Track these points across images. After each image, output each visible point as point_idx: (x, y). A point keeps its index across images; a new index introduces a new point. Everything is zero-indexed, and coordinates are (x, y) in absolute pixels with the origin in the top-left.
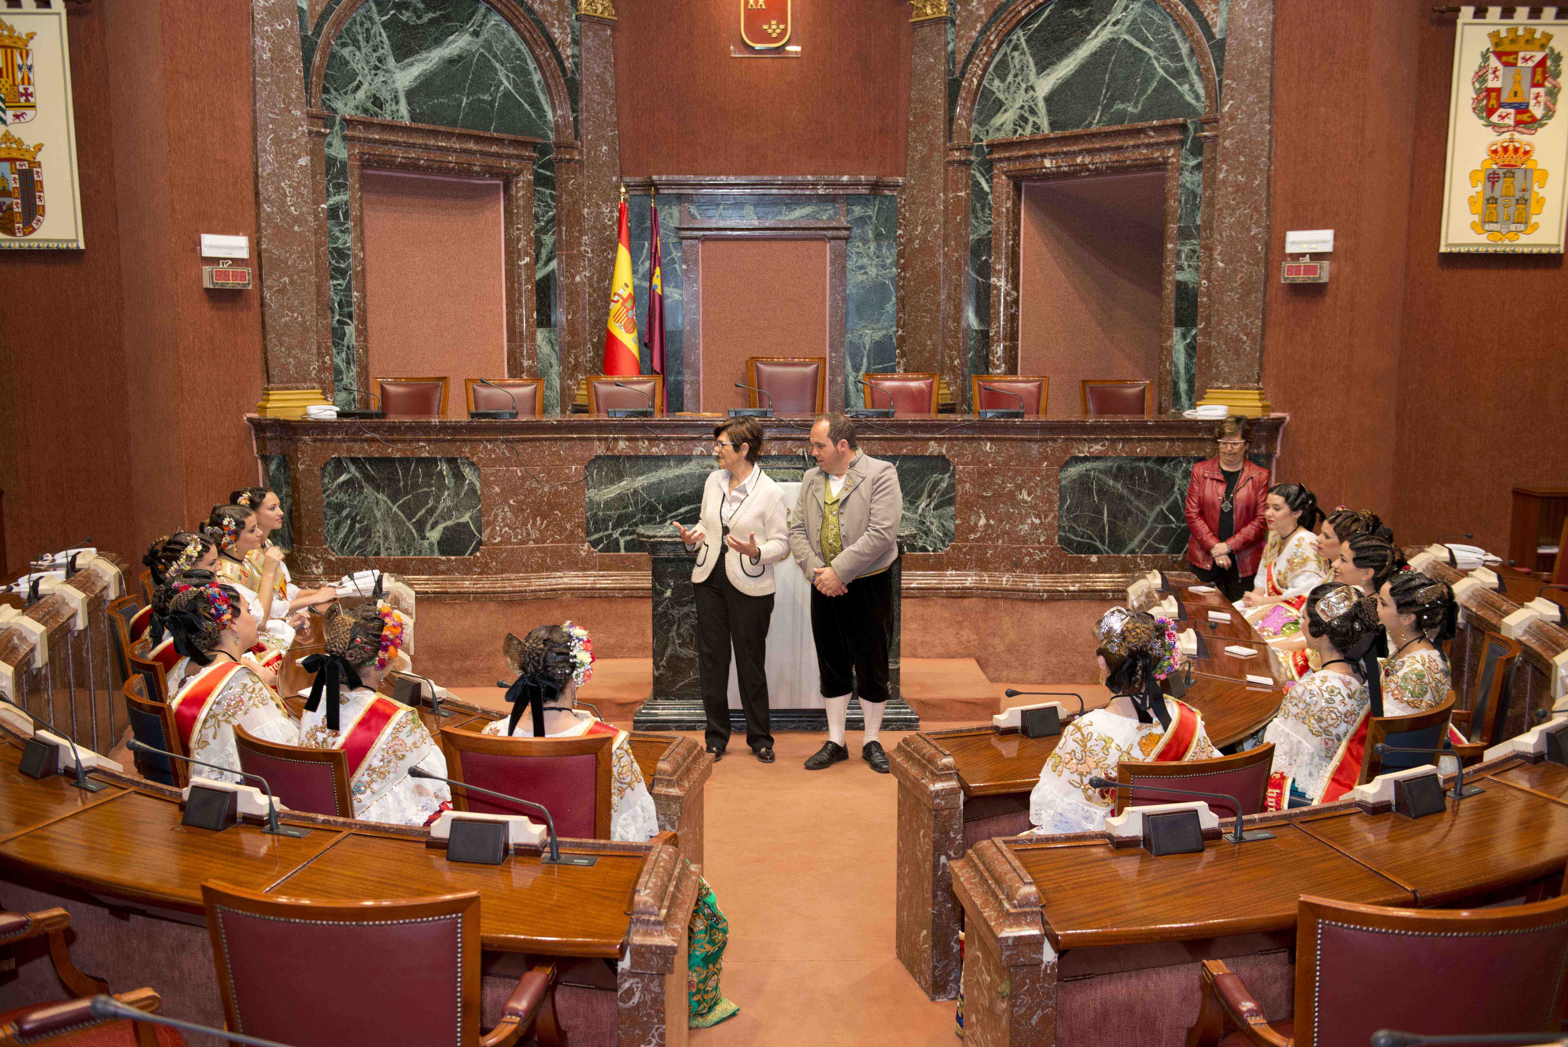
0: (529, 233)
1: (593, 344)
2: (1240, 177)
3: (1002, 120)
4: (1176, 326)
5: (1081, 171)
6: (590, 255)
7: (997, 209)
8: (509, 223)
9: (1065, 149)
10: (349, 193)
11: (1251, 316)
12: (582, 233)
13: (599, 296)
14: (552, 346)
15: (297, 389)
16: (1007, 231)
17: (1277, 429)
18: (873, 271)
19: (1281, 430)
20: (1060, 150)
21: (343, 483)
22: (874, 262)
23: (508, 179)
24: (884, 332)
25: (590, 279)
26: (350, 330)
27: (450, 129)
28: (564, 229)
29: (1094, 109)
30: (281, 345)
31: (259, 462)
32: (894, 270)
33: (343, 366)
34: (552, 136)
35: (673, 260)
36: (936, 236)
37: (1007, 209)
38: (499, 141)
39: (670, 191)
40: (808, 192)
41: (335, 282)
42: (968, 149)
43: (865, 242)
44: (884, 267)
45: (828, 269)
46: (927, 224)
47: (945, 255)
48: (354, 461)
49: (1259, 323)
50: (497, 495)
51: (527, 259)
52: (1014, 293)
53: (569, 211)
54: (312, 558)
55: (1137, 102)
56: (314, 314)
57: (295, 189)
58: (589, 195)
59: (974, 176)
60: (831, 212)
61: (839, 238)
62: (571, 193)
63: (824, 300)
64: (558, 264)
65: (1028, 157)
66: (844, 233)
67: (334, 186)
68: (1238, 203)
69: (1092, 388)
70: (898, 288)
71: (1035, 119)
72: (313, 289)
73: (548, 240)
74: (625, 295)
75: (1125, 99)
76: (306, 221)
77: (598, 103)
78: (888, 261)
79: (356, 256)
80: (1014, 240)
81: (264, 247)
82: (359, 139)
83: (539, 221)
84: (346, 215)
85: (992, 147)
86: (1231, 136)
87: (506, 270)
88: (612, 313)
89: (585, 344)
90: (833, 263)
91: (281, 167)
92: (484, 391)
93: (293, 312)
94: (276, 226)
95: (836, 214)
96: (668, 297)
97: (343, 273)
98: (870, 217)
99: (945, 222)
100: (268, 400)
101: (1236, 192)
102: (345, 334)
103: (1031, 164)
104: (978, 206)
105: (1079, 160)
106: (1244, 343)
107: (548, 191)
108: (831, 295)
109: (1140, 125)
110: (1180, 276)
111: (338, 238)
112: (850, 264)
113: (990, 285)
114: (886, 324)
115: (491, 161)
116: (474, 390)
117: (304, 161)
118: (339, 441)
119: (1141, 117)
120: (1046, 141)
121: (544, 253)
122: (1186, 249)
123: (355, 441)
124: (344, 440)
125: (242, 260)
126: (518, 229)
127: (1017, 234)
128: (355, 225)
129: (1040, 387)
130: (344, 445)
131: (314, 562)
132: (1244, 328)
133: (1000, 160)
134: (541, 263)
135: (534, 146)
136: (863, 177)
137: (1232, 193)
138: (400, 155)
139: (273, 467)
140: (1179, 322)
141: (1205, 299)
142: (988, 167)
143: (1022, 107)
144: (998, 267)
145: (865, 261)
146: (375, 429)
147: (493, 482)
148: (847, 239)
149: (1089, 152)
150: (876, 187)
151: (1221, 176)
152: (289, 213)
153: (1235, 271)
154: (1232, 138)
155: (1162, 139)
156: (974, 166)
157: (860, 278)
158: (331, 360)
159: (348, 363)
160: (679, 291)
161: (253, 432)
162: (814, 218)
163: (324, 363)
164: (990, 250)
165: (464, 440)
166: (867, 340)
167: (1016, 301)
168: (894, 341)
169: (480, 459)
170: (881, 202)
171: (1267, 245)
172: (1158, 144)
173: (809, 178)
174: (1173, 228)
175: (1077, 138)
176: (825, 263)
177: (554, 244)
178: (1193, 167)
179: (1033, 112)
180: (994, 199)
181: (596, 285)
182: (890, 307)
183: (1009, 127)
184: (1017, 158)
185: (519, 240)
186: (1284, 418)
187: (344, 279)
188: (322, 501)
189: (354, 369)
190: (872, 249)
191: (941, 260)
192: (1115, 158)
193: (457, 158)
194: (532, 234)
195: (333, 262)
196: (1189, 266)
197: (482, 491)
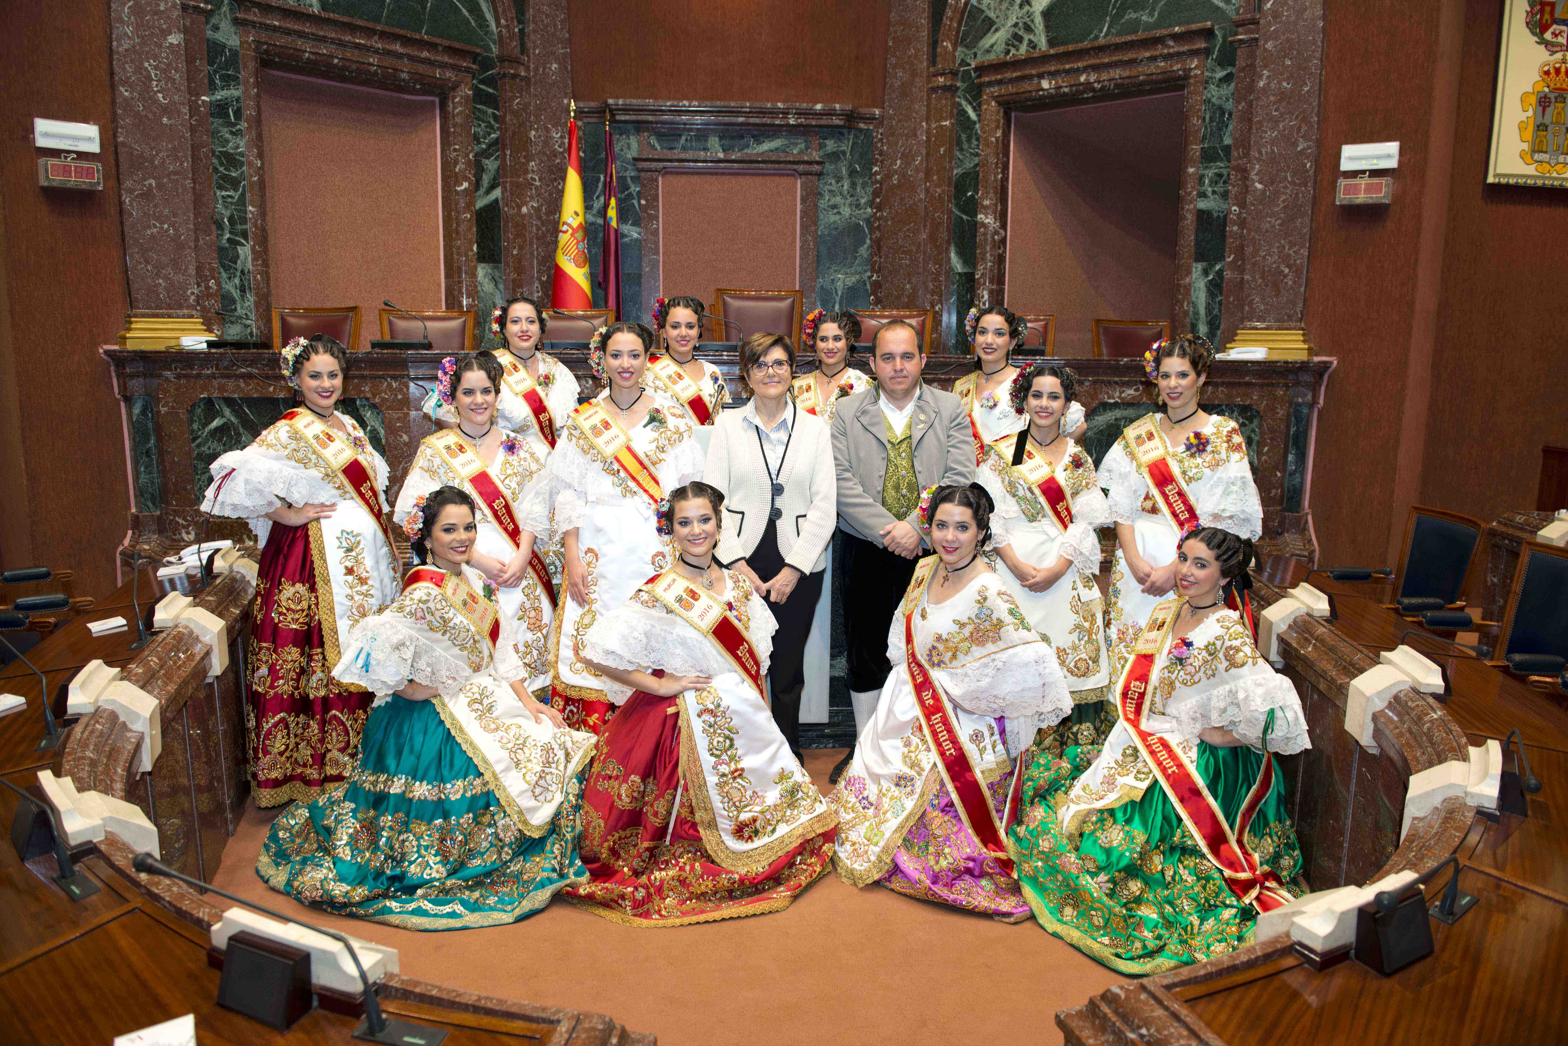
0: (468, 155)
1: (542, 283)
2: (1285, 84)
3: (993, 40)
4: (1197, 260)
5: (1084, 92)
6: (538, 183)
7: (986, 139)
8: (445, 144)
9: (1067, 67)
10: (241, 88)
11: (1295, 245)
12: (529, 158)
13: (548, 231)
14: (496, 285)
15: (170, 317)
16: (997, 163)
17: (1321, 375)
18: (846, 211)
19: (1326, 377)
20: (1060, 67)
21: (216, 429)
22: (848, 202)
23: (443, 92)
24: (858, 277)
25: (538, 210)
26: (245, 252)
27: (370, 25)
28: (508, 152)
29: (1102, 21)
30: (147, 262)
31: (122, 404)
32: (869, 210)
33: (236, 294)
34: (495, 49)
35: (630, 195)
36: (917, 170)
37: (997, 139)
38: (431, 46)
39: (627, 118)
40: (777, 122)
41: (224, 193)
42: (954, 74)
43: (839, 179)
44: (858, 206)
45: (799, 207)
46: (907, 158)
47: (927, 191)
48: (229, 402)
49: (1305, 252)
50: (406, 444)
51: (465, 185)
52: (1002, 232)
53: (514, 133)
54: (181, 521)
55: (1153, 10)
56: (191, 226)
57: (163, 71)
58: (537, 116)
59: (960, 105)
60: (803, 146)
61: (811, 174)
62: (516, 114)
63: (794, 242)
64: (503, 193)
65: (1023, 78)
66: (816, 168)
67: (222, 78)
68: (1282, 114)
69: (1105, 328)
70: (872, 230)
71: (1031, 37)
72: (189, 197)
73: (491, 165)
74: (575, 224)
75: (1138, 6)
76: (179, 112)
77: (547, 16)
78: (863, 201)
79: (250, 164)
80: (1003, 173)
81: (121, 139)
82: (253, 24)
83: (479, 143)
84: (238, 113)
85: (981, 69)
86: (1274, 36)
87: (443, 197)
88: (561, 244)
89: (532, 284)
90: (804, 200)
91: (143, 44)
92: (401, 324)
93: (162, 223)
94: (137, 114)
95: (807, 148)
96: (626, 236)
97: (235, 183)
98: (844, 153)
99: (928, 154)
100: (129, 329)
101: (1280, 101)
102: (238, 257)
103: (1026, 86)
104: (964, 137)
105: (1083, 79)
106: (1285, 276)
107: (490, 111)
108: (802, 235)
109: (1158, 33)
110: (1202, 205)
111: (228, 141)
112: (822, 204)
113: (976, 223)
114: (860, 269)
115: (422, 69)
116: (390, 323)
117: (174, 39)
118: (208, 376)
119: (1157, 25)
120: (1045, 59)
121: (486, 180)
122: (1210, 173)
123: (228, 377)
124: (213, 376)
125: (94, 154)
126: (455, 150)
127: (1006, 167)
128: (249, 127)
129: (1045, 327)
130: (215, 383)
131: (184, 527)
132: (1285, 259)
133: (990, 84)
134: (482, 190)
135: (475, 57)
136: (837, 106)
137: (1274, 103)
138: (308, 50)
139: (136, 410)
140: (1200, 257)
141: (1235, 228)
142: (975, 94)
143: (1016, 25)
144: (987, 202)
145: (838, 199)
146: (253, 363)
147: (400, 429)
148: (820, 175)
149: (1096, 68)
150: (851, 117)
151: (1261, 84)
152: (156, 101)
153: (1277, 193)
154: (1276, 39)
155: (1185, 48)
156: (959, 93)
157: (833, 218)
158: (218, 284)
159: (243, 290)
160: (638, 229)
161: (112, 368)
162: (784, 151)
163: (208, 287)
164: (977, 185)
165: (363, 377)
166: (840, 285)
167: (1003, 241)
168: (868, 287)
169: (383, 399)
170: (856, 137)
171: (1317, 162)
172: (1179, 54)
173: (780, 105)
174: (1195, 149)
175: (1080, 54)
176: (795, 200)
177: (498, 171)
178: (1220, 80)
179: (1028, 29)
180: (982, 128)
181: (544, 217)
182: (863, 251)
183: (1000, 48)
184: (1011, 81)
185: (456, 163)
186: (1331, 363)
187: (236, 190)
188: (191, 451)
189: (251, 298)
190: (845, 187)
191: (922, 196)
192: (1126, 74)
193: (379, 59)
194: (471, 156)
195: (221, 169)
196: (1214, 192)
197: (387, 439)
